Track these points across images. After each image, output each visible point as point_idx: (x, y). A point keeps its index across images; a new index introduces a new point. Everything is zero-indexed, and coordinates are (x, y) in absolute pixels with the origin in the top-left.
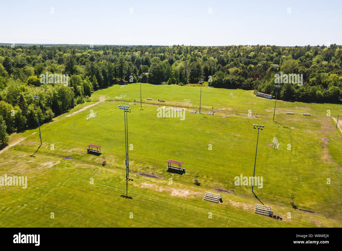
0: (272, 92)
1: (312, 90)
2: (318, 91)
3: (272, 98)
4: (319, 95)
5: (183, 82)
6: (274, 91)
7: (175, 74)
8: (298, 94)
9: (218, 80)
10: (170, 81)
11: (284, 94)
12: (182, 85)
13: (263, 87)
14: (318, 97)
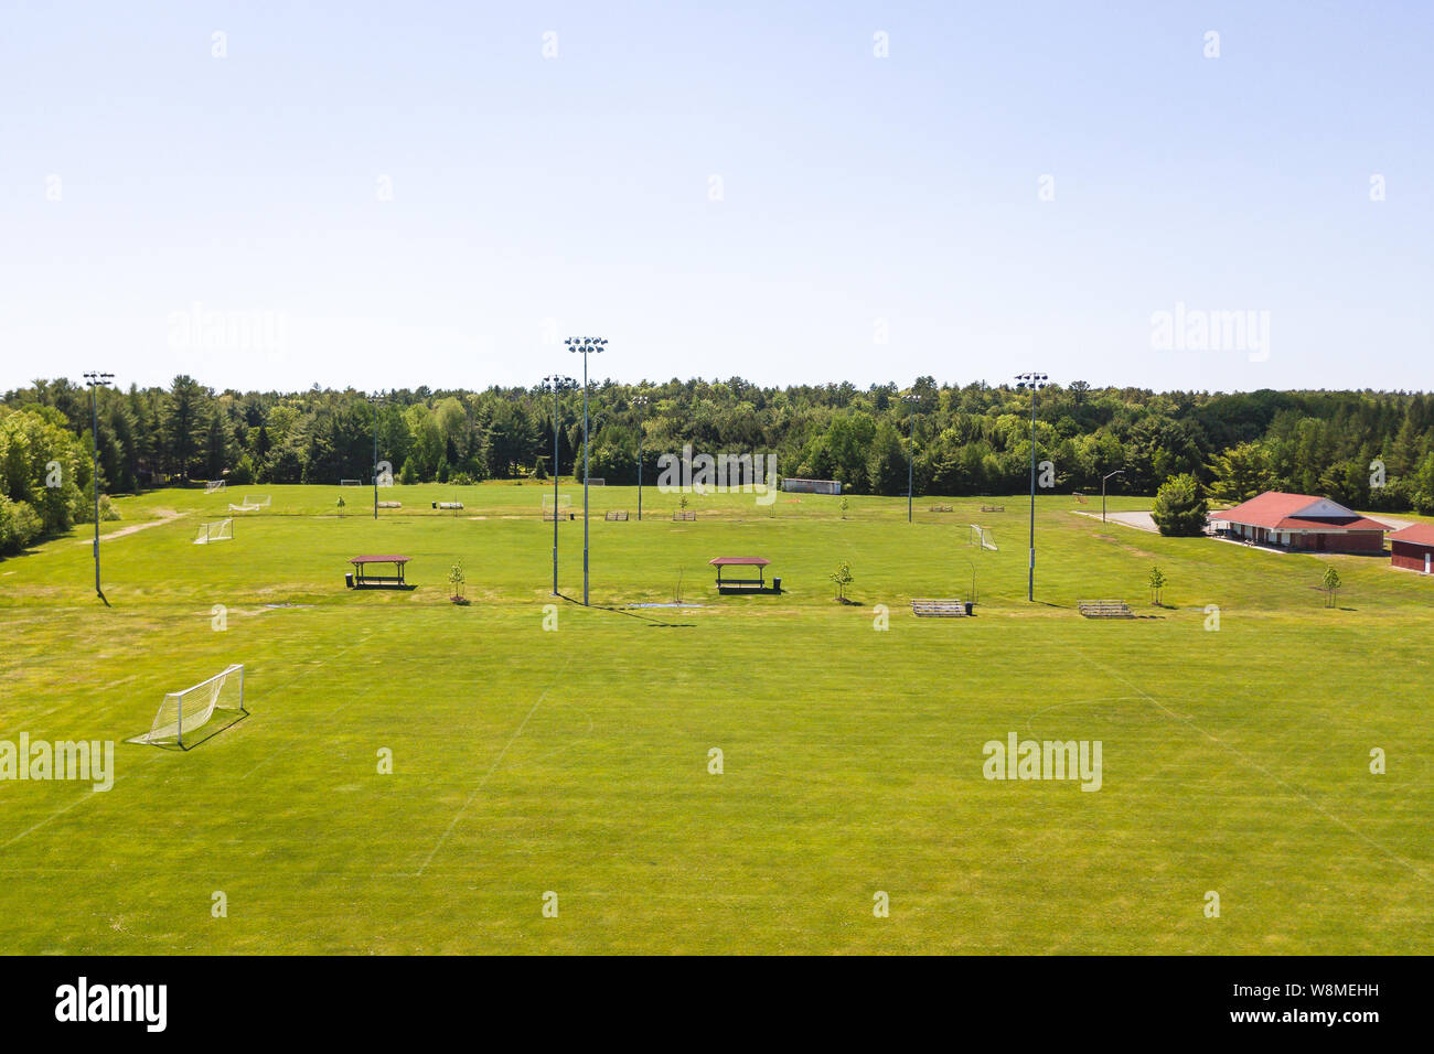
0: (839, 471)
1: (968, 456)
2: (986, 457)
3: (843, 492)
4: (993, 469)
5: (468, 473)
6: (844, 466)
7: (427, 444)
8: (928, 471)
9: (617, 456)
10: (409, 472)
11: (883, 473)
12: (468, 484)
13: (804, 458)
14: (989, 477)
